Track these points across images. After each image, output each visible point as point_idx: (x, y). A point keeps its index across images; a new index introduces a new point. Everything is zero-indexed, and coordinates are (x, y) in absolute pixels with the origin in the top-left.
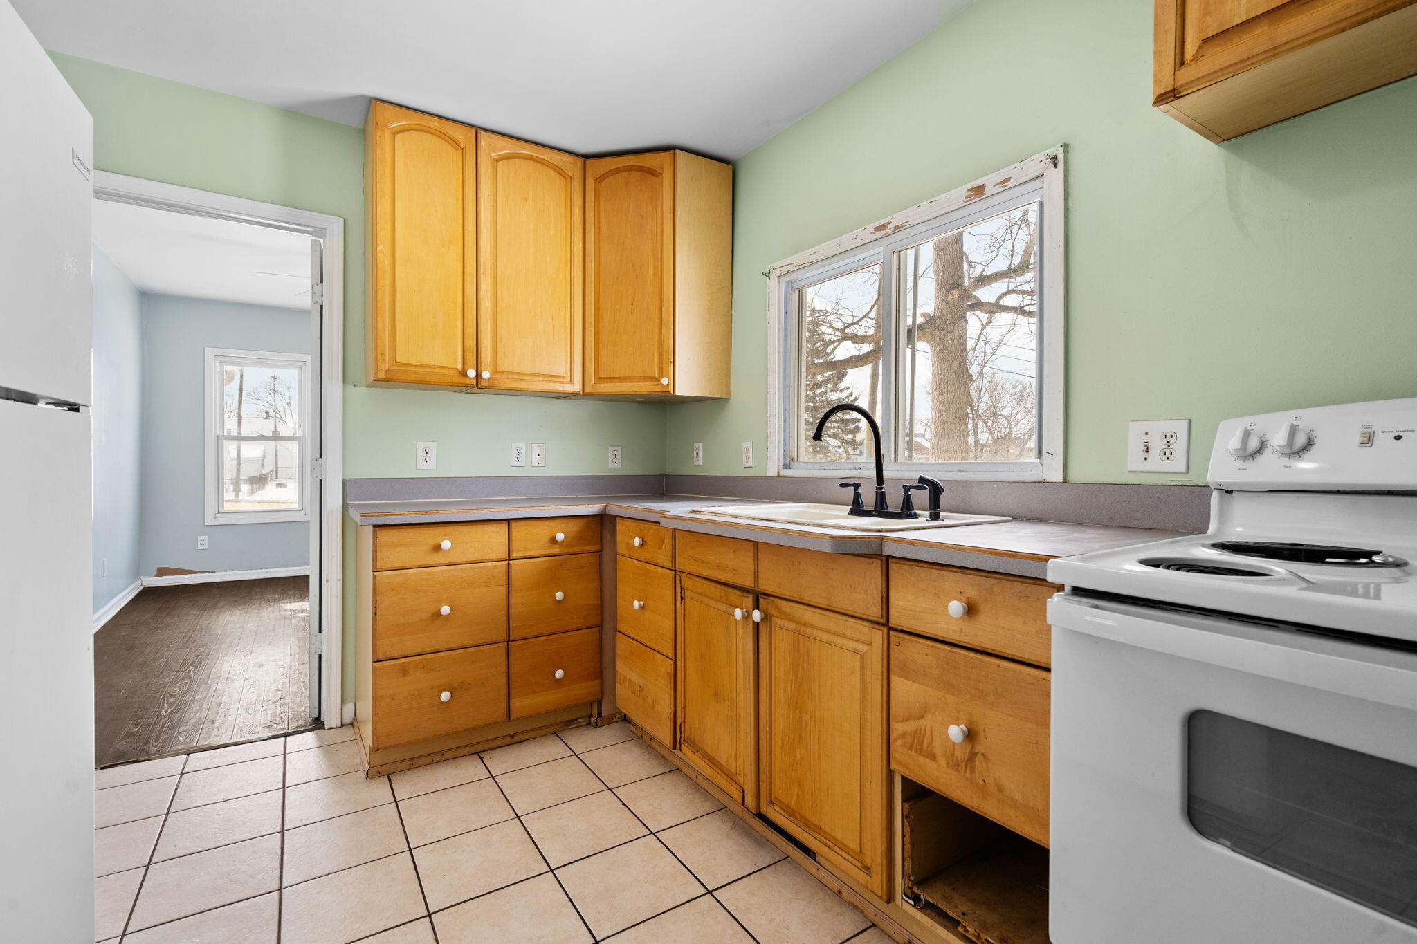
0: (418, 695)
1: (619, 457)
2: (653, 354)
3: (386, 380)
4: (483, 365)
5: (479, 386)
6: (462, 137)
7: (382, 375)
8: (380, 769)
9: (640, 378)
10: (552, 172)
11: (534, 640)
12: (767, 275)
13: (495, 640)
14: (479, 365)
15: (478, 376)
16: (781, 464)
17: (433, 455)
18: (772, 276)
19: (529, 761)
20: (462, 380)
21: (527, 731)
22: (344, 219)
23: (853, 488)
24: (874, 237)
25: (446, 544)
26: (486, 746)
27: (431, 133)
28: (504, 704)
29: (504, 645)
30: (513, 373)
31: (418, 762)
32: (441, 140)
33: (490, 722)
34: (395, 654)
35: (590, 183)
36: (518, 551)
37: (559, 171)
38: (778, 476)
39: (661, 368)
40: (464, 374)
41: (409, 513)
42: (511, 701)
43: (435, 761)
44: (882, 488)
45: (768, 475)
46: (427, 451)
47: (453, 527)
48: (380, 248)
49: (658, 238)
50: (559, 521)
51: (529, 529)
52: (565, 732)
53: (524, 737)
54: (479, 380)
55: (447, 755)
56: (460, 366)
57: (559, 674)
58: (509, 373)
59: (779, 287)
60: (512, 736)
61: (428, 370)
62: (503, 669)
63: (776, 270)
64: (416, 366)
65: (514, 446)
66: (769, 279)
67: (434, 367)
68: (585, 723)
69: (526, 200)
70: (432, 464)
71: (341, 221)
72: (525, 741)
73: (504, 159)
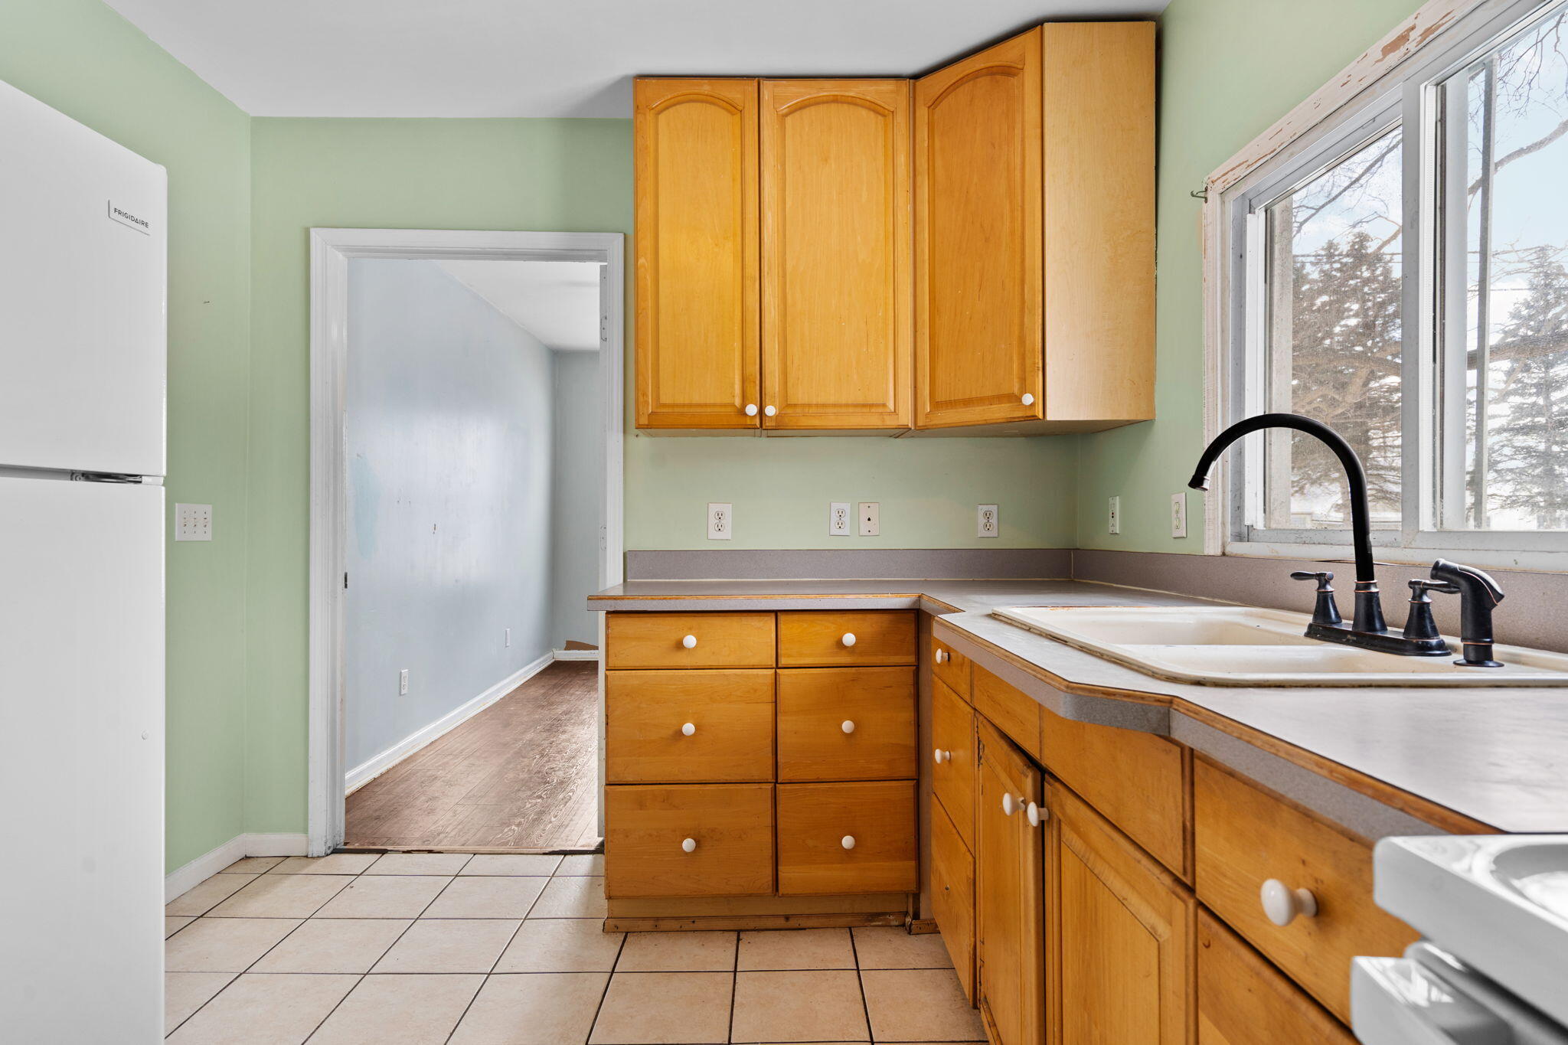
0: (656, 836)
1: (994, 521)
2: (1011, 359)
3: (648, 427)
4: (767, 397)
5: (764, 427)
6: (739, 96)
7: (644, 421)
8: (618, 923)
9: (993, 397)
10: (864, 112)
11: (811, 786)
12: (1202, 195)
13: (756, 778)
14: (763, 399)
15: (761, 411)
16: (1229, 533)
17: (727, 521)
18: (1210, 195)
19: (793, 962)
20: (741, 421)
21: (809, 916)
22: (625, 234)
23: (1315, 583)
24: (1382, 68)
25: (690, 641)
26: (752, 925)
27: (702, 101)
28: (768, 871)
29: (769, 786)
30: (809, 405)
31: (664, 925)
32: (713, 107)
33: (750, 892)
34: (630, 779)
35: (922, 113)
36: (789, 656)
37: (875, 108)
38: (1224, 554)
39: (1023, 380)
40: (742, 412)
41: (645, 597)
42: (780, 868)
43: (683, 928)
44: (1368, 586)
45: (1206, 553)
46: (720, 516)
47: (701, 618)
48: (641, 261)
49: (1018, 174)
50: (850, 616)
51: (805, 625)
52: (862, 929)
53: (804, 923)
54: (764, 418)
55: (700, 925)
56: (738, 402)
57: (847, 842)
58: (804, 405)
59: (1223, 213)
60: (787, 918)
61: (698, 410)
62: (768, 820)
63: (1216, 183)
64: (684, 405)
65: (835, 506)
66: (1206, 202)
67: (706, 405)
68: (897, 923)
69: (826, 160)
70: (727, 534)
71: (621, 237)
72: (805, 929)
73: (796, 110)
